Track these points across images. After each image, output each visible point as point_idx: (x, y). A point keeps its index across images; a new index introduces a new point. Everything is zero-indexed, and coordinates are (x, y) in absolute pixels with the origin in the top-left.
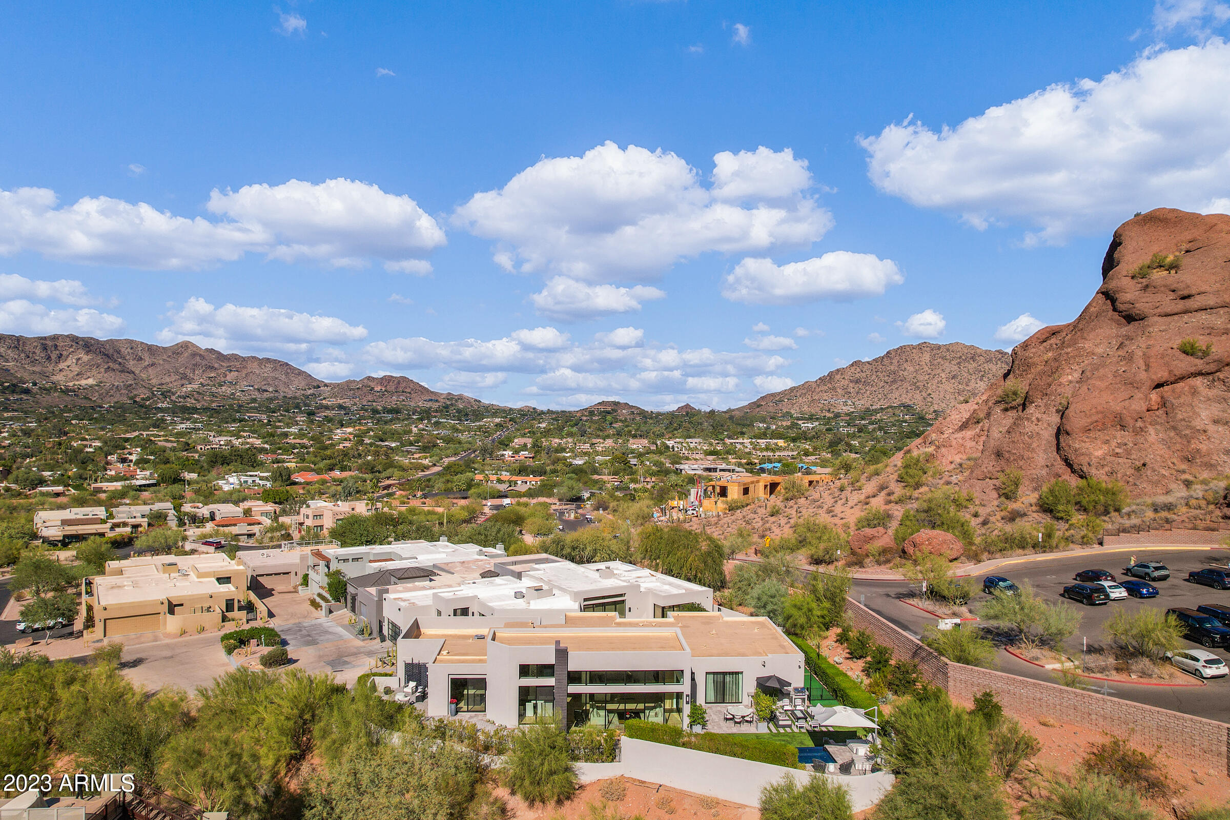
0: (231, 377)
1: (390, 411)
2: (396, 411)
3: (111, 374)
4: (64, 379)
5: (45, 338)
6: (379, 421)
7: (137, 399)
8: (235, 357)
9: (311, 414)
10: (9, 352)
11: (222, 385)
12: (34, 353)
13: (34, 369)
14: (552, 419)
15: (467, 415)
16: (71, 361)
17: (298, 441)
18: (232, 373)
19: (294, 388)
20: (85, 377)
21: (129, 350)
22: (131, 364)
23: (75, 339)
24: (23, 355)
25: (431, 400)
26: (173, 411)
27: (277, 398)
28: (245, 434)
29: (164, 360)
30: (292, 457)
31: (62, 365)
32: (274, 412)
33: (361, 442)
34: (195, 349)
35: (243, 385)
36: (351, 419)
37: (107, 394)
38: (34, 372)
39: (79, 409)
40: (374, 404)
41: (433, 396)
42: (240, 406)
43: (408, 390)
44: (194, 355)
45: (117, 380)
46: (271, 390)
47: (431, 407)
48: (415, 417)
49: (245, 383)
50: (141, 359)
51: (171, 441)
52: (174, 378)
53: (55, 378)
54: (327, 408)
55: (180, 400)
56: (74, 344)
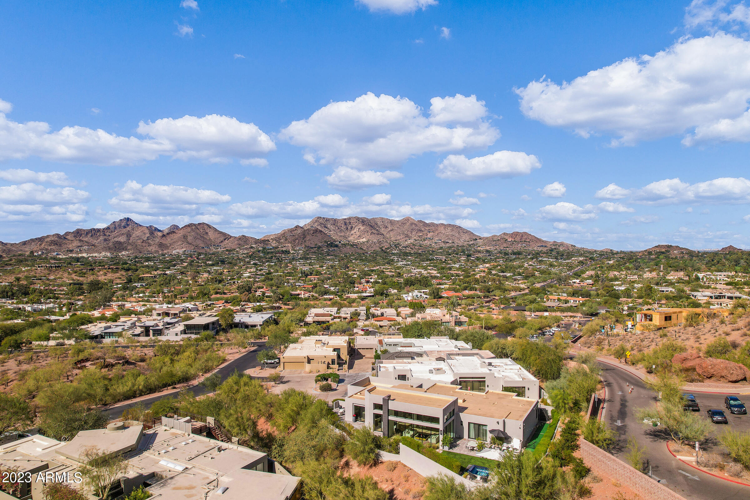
0: (430, 235)
1: (514, 253)
2: (519, 253)
3: (373, 235)
4: (353, 239)
5: (345, 219)
6: (507, 259)
7: (384, 249)
8: (433, 224)
9: (469, 256)
10: (331, 226)
11: (425, 240)
12: (341, 226)
13: (341, 234)
14: (620, 258)
15: (563, 255)
16: (356, 230)
17: (456, 272)
18: (431, 233)
19: (462, 241)
20: (362, 237)
21: (381, 223)
22: (383, 230)
23: (358, 219)
24: (337, 228)
25: (542, 246)
26: (399, 255)
27: (454, 247)
28: (430, 268)
29: (397, 227)
30: (451, 281)
31: (353, 232)
32: (450, 255)
33: (490, 273)
34: (412, 221)
35: (436, 239)
36: (491, 259)
37: (370, 246)
38: (341, 236)
39: (357, 254)
40: (507, 249)
41: (543, 244)
42: (433, 251)
43: (528, 240)
44: (412, 224)
45: (374, 238)
46: (450, 242)
47: (542, 251)
48: (529, 257)
49: (437, 238)
50: (387, 227)
51: (392, 272)
52: (402, 236)
53: (349, 239)
54: (479, 252)
55: (404, 249)
56: (357, 221)
